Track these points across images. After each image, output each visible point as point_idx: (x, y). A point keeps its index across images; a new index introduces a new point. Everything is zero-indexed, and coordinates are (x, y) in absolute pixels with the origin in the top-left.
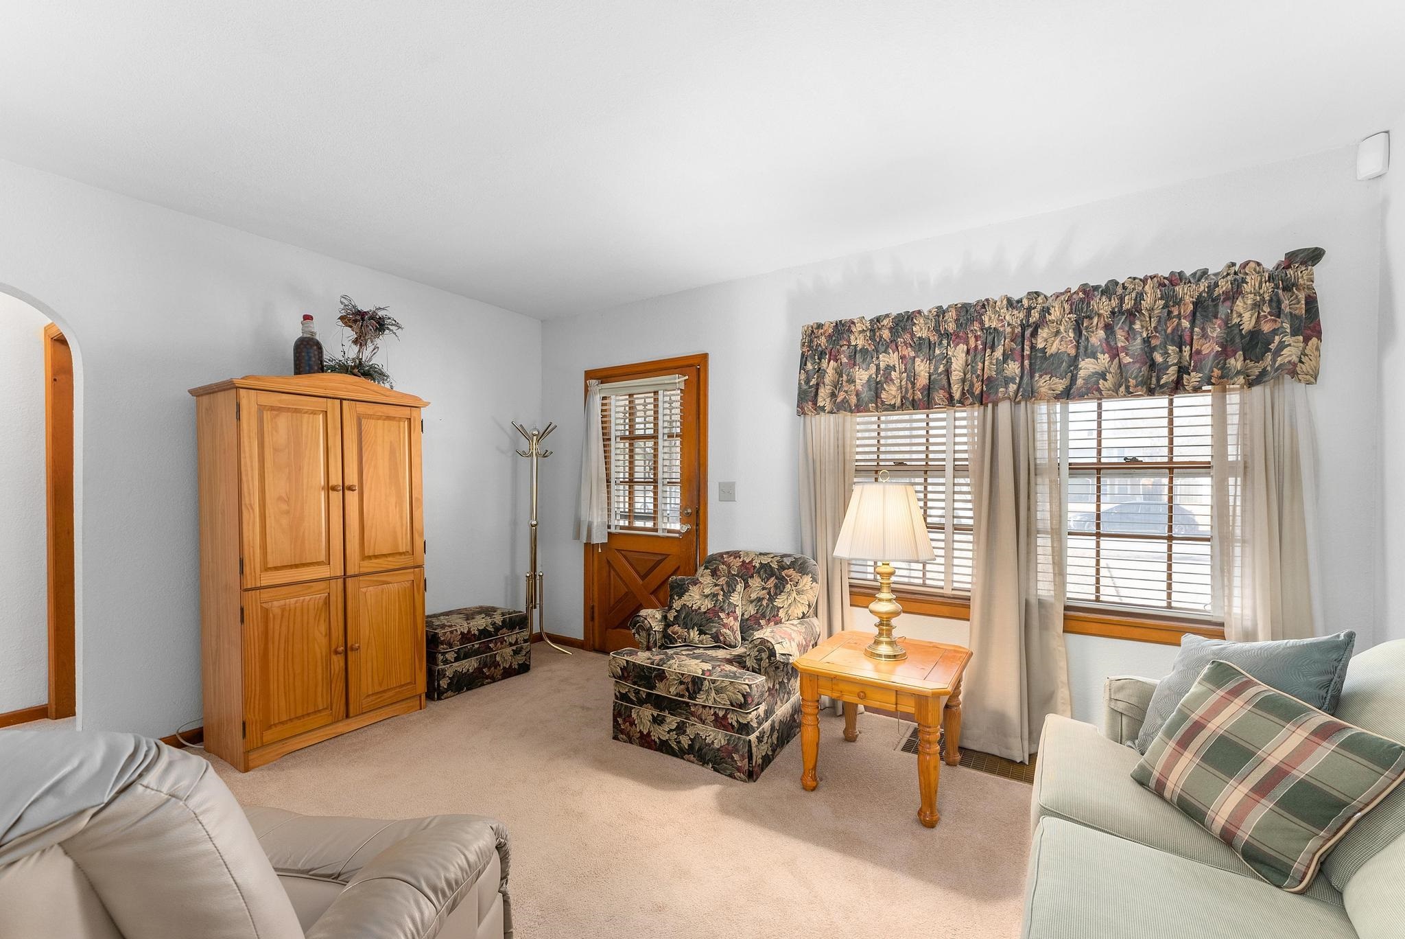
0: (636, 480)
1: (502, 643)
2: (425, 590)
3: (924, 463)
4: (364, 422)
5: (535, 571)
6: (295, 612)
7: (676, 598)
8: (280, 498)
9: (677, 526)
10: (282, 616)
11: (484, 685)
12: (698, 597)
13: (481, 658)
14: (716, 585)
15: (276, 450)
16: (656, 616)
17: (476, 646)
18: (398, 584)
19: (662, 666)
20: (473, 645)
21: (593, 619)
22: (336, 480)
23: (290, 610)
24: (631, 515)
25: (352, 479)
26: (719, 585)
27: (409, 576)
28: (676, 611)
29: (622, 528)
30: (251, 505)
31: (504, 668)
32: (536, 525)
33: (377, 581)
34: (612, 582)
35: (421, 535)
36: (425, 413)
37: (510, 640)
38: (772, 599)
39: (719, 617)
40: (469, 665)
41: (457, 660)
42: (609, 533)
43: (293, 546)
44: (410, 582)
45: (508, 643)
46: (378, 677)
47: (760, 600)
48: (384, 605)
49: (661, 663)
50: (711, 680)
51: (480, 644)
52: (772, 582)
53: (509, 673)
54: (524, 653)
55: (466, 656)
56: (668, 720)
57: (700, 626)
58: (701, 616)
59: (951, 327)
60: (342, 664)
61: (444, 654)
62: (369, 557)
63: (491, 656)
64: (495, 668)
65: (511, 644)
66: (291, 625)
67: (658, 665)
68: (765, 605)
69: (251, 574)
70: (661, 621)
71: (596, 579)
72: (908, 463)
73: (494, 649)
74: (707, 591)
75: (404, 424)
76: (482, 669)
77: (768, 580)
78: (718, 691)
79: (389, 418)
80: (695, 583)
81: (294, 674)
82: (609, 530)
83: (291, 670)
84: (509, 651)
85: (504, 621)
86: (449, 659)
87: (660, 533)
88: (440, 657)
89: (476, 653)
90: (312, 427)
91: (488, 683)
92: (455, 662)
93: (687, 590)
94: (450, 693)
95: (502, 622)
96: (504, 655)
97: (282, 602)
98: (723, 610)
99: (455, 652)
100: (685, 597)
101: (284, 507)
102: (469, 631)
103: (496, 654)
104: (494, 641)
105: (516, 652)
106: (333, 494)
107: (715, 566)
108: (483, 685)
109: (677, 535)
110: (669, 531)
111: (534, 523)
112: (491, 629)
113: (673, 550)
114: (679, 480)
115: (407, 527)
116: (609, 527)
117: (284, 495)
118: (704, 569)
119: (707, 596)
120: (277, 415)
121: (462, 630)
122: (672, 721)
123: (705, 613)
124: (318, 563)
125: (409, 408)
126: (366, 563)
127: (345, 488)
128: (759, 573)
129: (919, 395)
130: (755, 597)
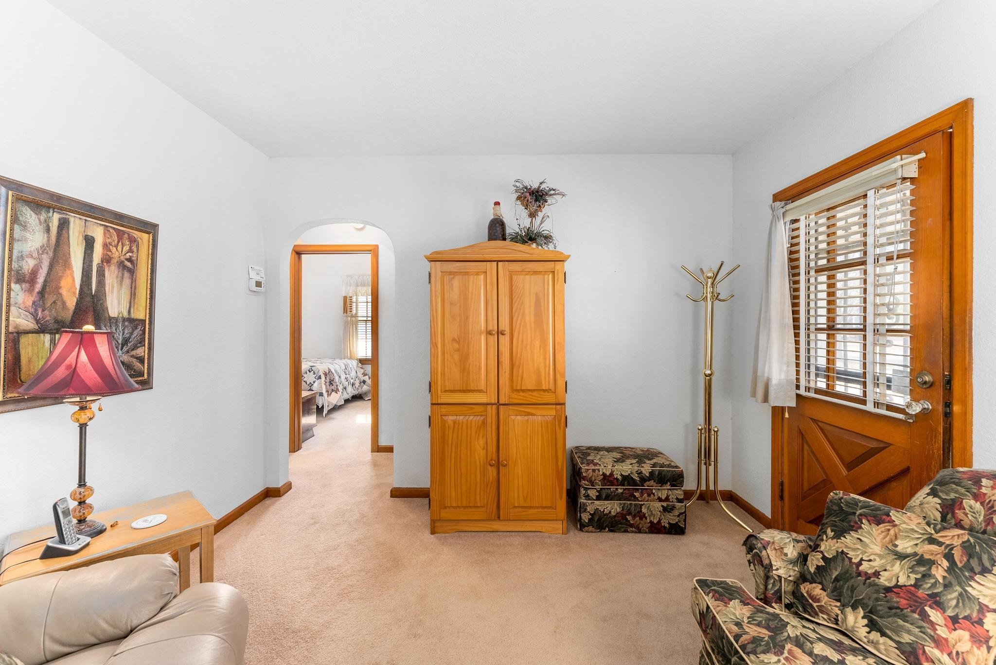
0: (839, 326)
1: (649, 495)
2: (566, 426)
4: (514, 277)
5: (709, 424)
6: (462, 426)
7: (830, 533)
8: (454, 340)
9: (899, 399)
10: (454, 427)
11: (628, 532)
12: (877, 549)
13: (624, 504)
14: (932, 541)
15: (451, 304)
16: (785, 551)
17: (620, 491)
18: (543, 416)
19: (748, 654)
20: (617, 489)
21: (782, 498)
22: (493, 326)
23: (459, 423)
24: (830, 373)
25: (505, 325)
26: (940, 544)
27: (551, 412)
28: (824, 558)
29: (818, 391)
30: (436, 344)
31: (651, 522)
32: (710, 375)
33: (524, 411)
34: (806, 460)
35: (563, 375)
36: (567, 266)
37: (660, 495)
39: (924, 616)
40: (613, 507)
41: (599, 498)
42: (798, 396)
43: (461, 376)
44: (553, 417)
45: (656, 497)
46: (523, 493)
48: (529, 433)
49: (750, 648)
51: (625, 489)
53: (656, 529)
54: (676, 513)
55: (608, 498)
57: (871, 612)
58: (878, 592)
60: (495, 474)
61: (586, 489)
62: (518, 391)
63: (635, 505)
64: (641, 519)
65: (660, 500)
66: (460, 436)
67: (743, 647)
69: (435, 392)
70: (794, 562)
71: (785, 449)
73: (640, 499)
74: (904, 546)
75: (548, 277)
76: (626, 515)
79: (535, 273)
80: (878, 519)
81: (461, 473)
82: (798, 392)
83: (459, 471)
84: (658, 505)
85: (652, 473)
86: (591, 495)
87: (870, 407)
88: (583, 492)
89: (619, 497)
90: (476, 285)
91: (633, 532)
92: (596, 500)
93: (856, 527)
94: (591, 528)
95: (650, 473)
96: (653, 509)
97: (454, 418)
98: (937, 602)
99: (597, 491)
100: (849, 540)
101: (456, 346)
102: (612, 474)
103: (642, 505)
104: (640, 491)
105: (665, 510)
106: (491, 338)
107: (953, 495)
108: (626, 531)
109: (901, 416)
110: (890, 407)
111: (708, 372)
112: (636, 477)
113: (898, 438)
114: (908, 327)
115: (549, 368)
116: (798, 387)
117: (456, 337)
118: (928, 494)
119: (901, 557)
120: (453, 278)
121: (604, 471)
123: (888, 590)
124: (480, 391)
125: (553, 262)
126: (514, 395)
127: (500, 333)
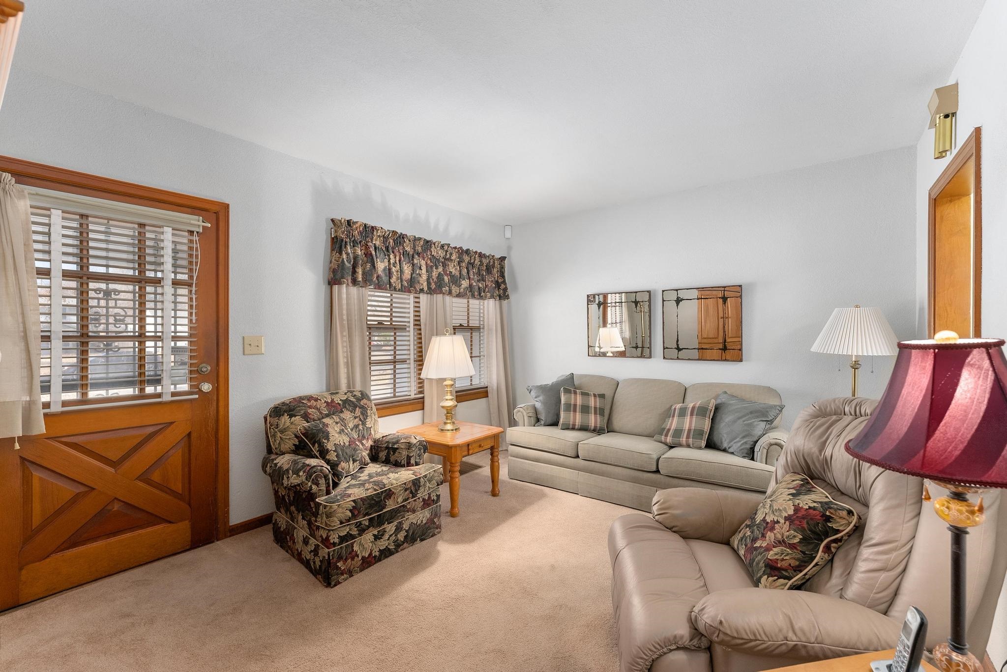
3: (389, 323)
38: (364, 424)
47: (356, 426)
50: (424, 476)
52: (358, 412)
56: (387, 530)
59: (419, 249)
68: (362, 429)
72: (385, 323)
77: (355, 411)
78: (430, 481)
122: (390, 528)
128: (345, 407)
129: (405, 284)
130: (353, 426)
